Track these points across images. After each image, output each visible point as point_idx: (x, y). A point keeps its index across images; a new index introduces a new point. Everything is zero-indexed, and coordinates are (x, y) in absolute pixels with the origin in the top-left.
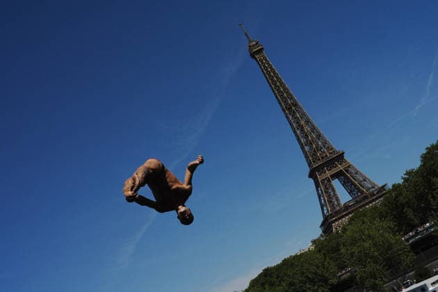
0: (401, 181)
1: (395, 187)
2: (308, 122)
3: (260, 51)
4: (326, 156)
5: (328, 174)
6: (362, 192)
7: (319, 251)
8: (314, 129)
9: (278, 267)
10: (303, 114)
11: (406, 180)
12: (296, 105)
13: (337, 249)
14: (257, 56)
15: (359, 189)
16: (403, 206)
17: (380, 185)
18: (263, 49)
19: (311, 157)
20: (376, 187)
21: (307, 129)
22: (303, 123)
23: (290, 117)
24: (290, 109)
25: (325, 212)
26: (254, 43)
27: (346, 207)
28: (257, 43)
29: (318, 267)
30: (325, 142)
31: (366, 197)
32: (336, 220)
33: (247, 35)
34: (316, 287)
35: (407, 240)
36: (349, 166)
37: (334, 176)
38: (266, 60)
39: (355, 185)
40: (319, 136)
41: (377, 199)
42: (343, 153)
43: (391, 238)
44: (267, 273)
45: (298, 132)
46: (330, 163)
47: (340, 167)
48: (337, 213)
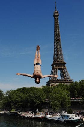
0: (79, 82)
1: (76, 82)
2: (60, 48)
3: (58, 16)
4: (60, 62)
5: (58, 67)
6: (65, 78)
7: (43, 90)
8: (61, 51)
9: (28, 89)
10: (60, 45)
11: (80, 82)
12: (59, 40)
13: (49, 92)
14: (55, 17)
15: (64, 77)
16: (75, 89)
17: (71, 79)
18: (58, 15)
19: (55, 59)
20: (70, 79)
21: (59, 50)
22: (58, 47)
23: (56, 43)
24: (57, 40)
25: (51, 79)
26: (57, 12)
27: (58, 80)
28: (58, 12)
29: (41, 95)
30: (62, 57)
31: (65, 80)
32: (53, 83)
33: (56, 8)
34: (37, 100)
35: (71, 100)
36: (65, 68)
37: (59, 69)
38: (58, 20)
39: (64, 75)
40: (61, 54)
41: (68, 82)
42: (66, 63)
43: (67, 97)
44: (24, 89)
45: (56, 49)
46: (60, 65)
47: (62, 67)
48: (54, 81)
